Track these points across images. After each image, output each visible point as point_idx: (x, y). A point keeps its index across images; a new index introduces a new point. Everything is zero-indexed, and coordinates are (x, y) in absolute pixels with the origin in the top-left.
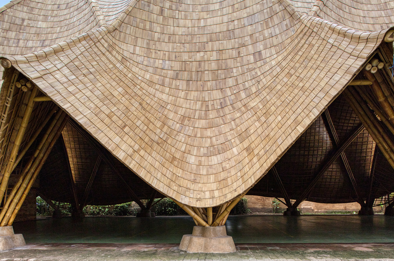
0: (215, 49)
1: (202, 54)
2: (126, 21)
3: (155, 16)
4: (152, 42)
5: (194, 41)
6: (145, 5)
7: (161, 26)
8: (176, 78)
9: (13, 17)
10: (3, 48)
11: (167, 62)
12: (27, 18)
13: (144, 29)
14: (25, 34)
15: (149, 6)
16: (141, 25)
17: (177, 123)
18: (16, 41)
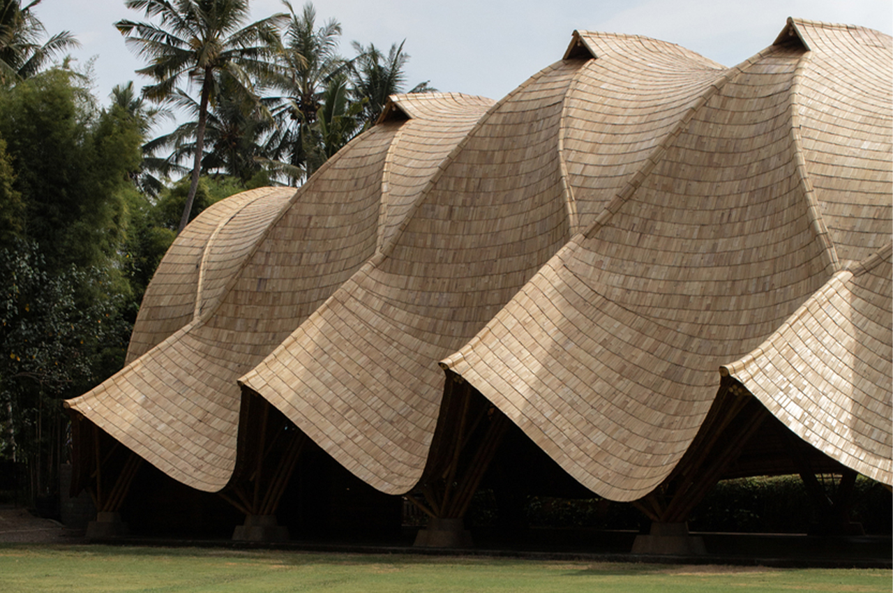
0: (502, 272)
1: (486, 279)
2: (401, 241)
3: (441, 222)
4: (431, 266)
5: (482, 259)
6: (428, 209)
7: (448, 237)
8: (452, 318)
9: (299, 217)
10: (284, 270)
11: (445, 295)
12: (314, 212)
13: (425, 247)
14: (310, 243)
15: (433, 209)
16: (421, 242)
17: (435, 388)
18: (299, 255)
